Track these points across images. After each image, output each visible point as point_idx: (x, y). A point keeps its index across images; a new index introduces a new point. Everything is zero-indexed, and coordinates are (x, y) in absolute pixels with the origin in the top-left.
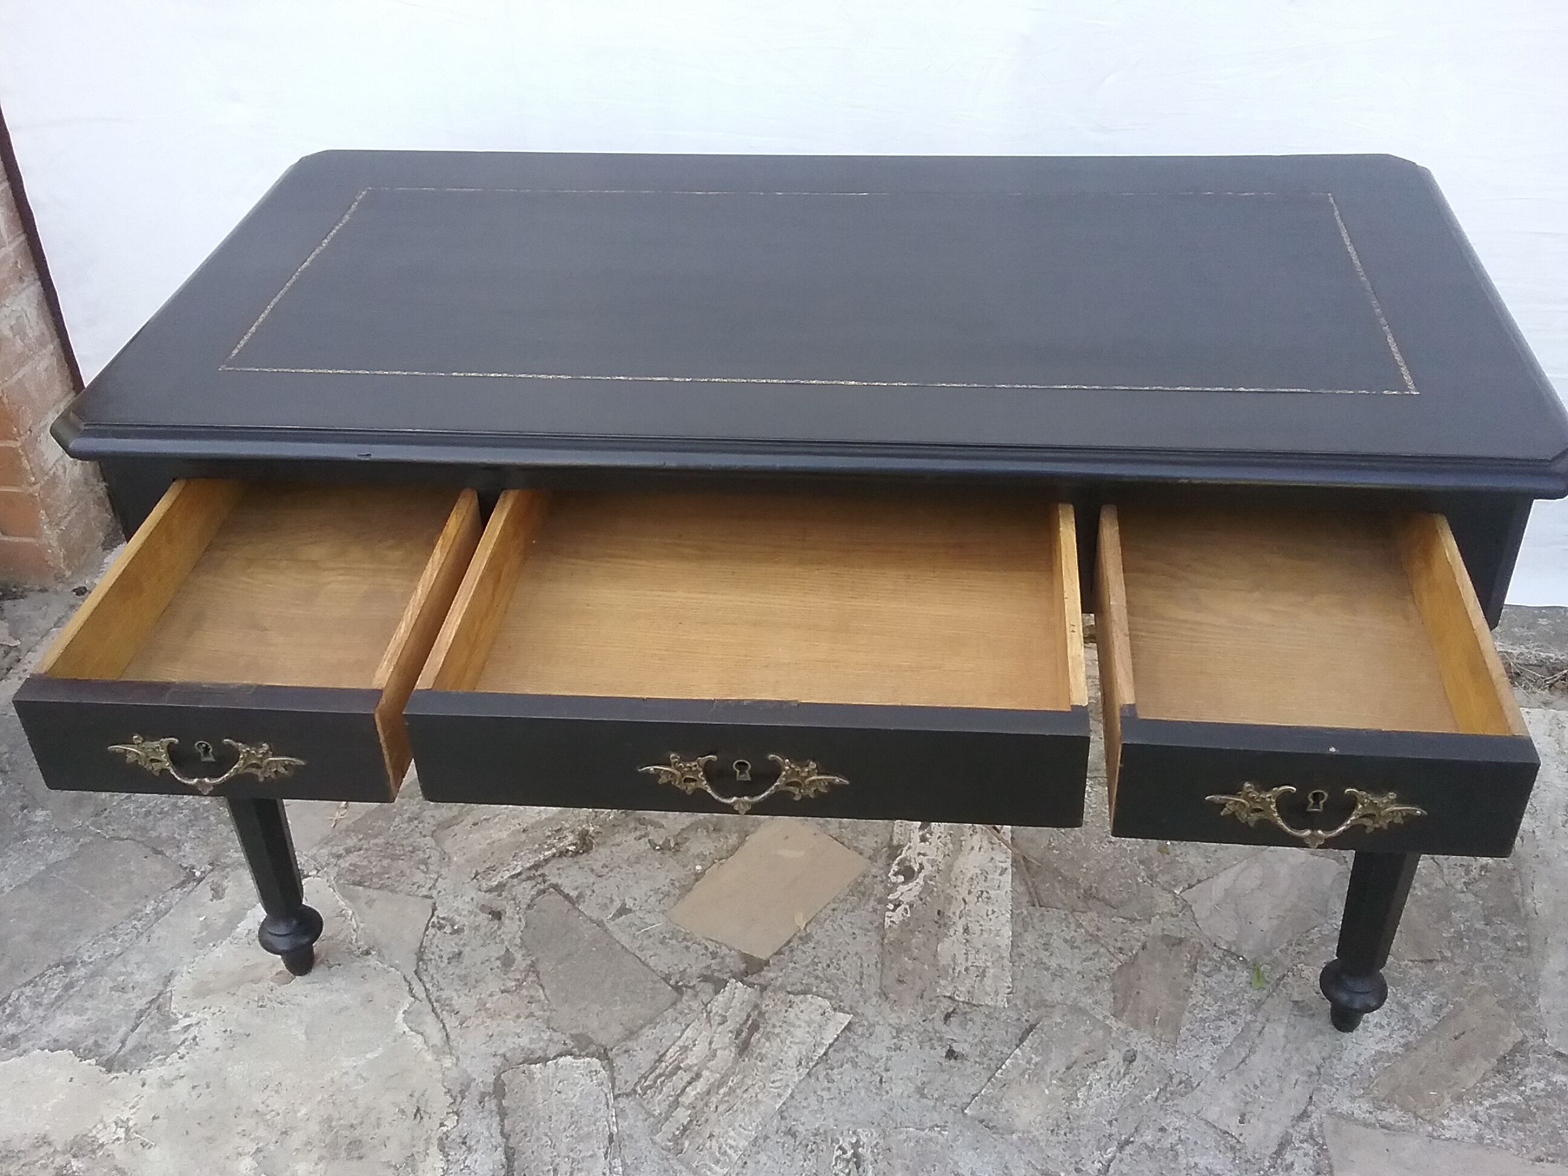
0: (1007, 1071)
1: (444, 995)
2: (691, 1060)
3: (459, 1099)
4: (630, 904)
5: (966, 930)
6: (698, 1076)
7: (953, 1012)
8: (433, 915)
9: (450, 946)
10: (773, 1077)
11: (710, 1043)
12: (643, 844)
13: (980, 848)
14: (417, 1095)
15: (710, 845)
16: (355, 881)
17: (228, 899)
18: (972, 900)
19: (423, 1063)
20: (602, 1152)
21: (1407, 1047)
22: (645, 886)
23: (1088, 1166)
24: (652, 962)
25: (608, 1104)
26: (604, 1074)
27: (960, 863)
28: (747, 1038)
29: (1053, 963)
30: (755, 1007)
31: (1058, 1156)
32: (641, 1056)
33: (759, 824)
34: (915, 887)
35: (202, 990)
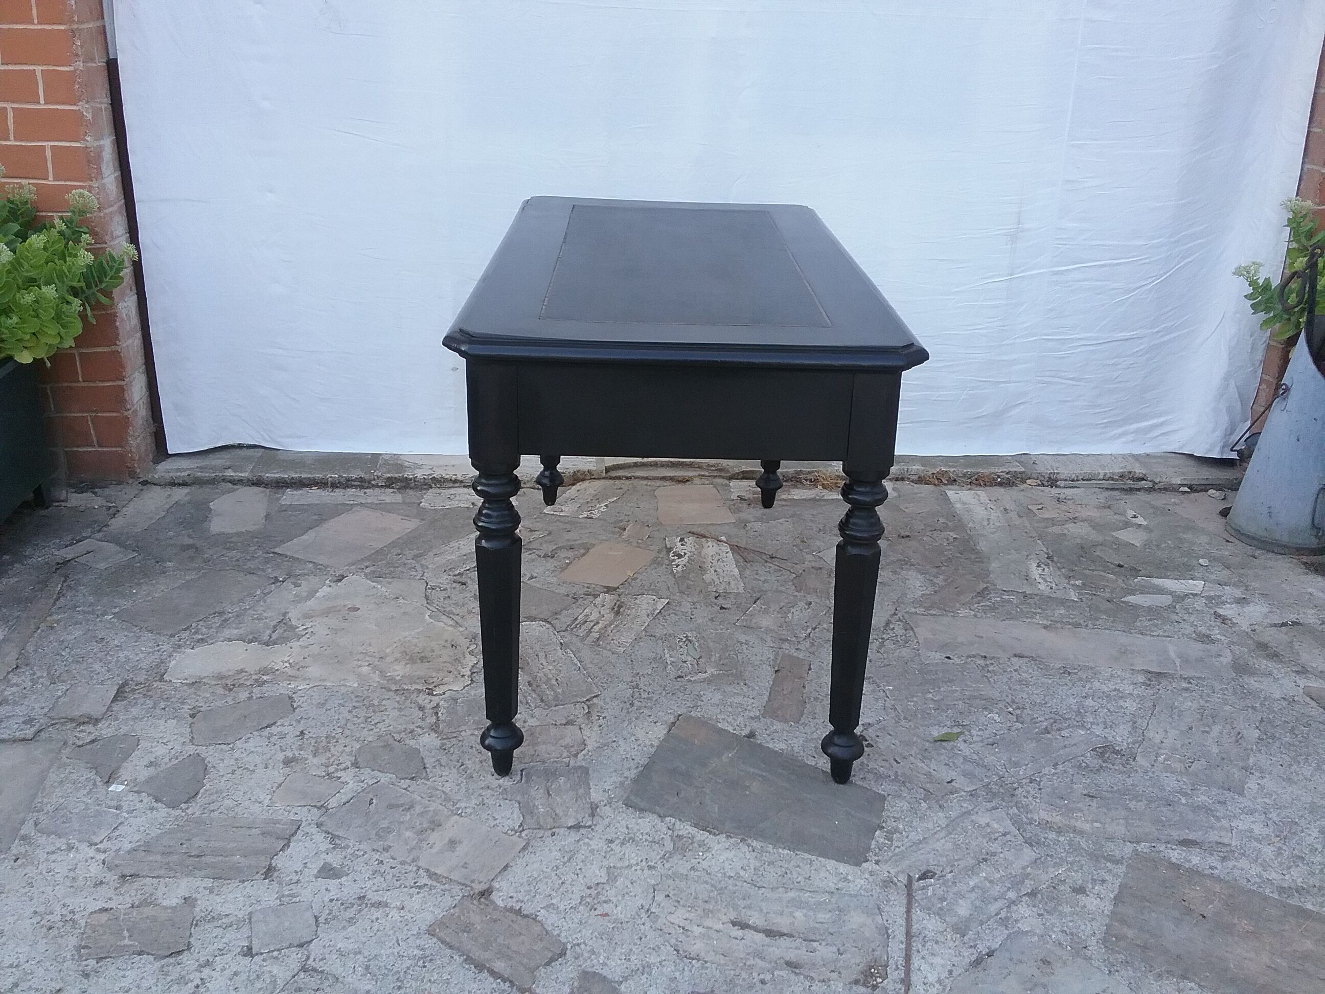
0: (751, 611)
1: (448, 609)
2: (591, 618)
3: (473, 640)
4: (535, 575)
5: (715, 571)
6: (598, 623)
7: (719, 596)
8: (427, 585)
9: (444, 594)
10: (636, 620)
11: (600, 613)
12: (533, 556)
13: (713, 546)
14: (449, 640)
15: (570, 554)
16: (376, 576)
17: (305, 587)
18: (715, 562)
19: (448, 630)
20: (559, 648)
21: (935, 592)
22: (542, 569)
23: (801, 635)
24: (557, 591)
25: (554, 634)
26: (547, 625)
27: (704, 551)
28: (617, 610)
29: (762, 579)
30: (618, 601)
31: (784, 633)
32: (565, 619)
33: (594, 545)
34: (685, 560)
35: (307, 616)
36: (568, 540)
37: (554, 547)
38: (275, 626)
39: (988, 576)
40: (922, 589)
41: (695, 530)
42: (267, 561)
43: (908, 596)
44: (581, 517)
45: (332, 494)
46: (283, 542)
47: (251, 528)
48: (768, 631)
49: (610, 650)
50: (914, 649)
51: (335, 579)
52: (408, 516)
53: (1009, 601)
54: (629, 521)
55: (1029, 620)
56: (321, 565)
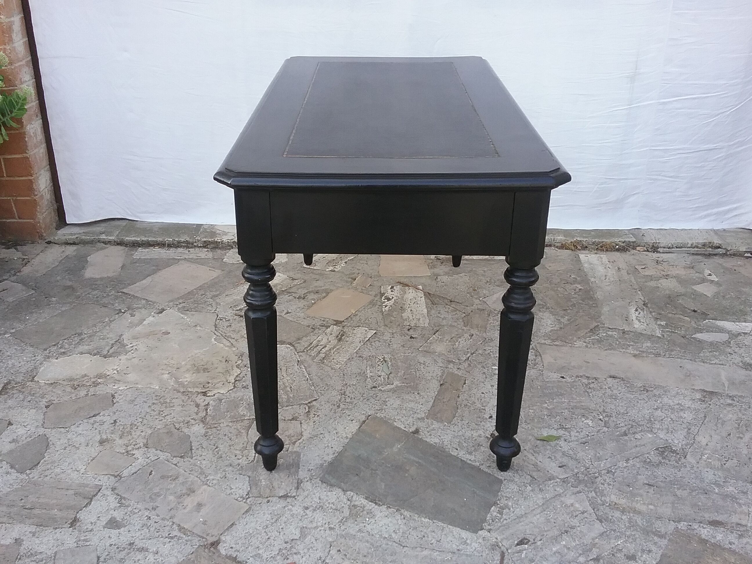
0: (431, 340)
1: (228, 335)
2: (322, 343)
3: (241, 357)
4: (290, 311)
5: (411, 310)
6: (325, 347)
7: (411, 328)
8: (217, 317)
9: (227, 324)
10: (352, 345)
11: (328, 339)
12: (291, 297)
13: (412, 293)
14: (225, 357)
15: (316, 296)
16: (185, 310)
17: (138, 316)
18: (412, 304)
19: (225, 350)
20: (296, 364)
21: (561, 328)
22: (295, 307)
23: (462, 358)
24: (302, 323)
25: (295, 354)
26: (292, 348)
27: (406, 296)
28: (340, 338)
29: (442, 316)
30: (342, 331)
31: (451, 357)
32: (304, 343)
33: (333, 290)
34: (392, 302)
35: (135, 338)
36: (316, 287)
37: (306, 291)
38: (113, 344)
39: (599, 317)
40: (552, 326)
41: (402, 280)
42: (116, 297)
43: (541, 331)
44: (327, 270)
45: (167, 251)
46: (129, 285)
47: (111, 274)
48: (440, 355)
49: (330, 367)
50: (540, 370)
51: (158, 311)
52: (214, 268)
53: (611, 336)
54: (359, 273)
55: (624, 350)
56: (151, 301)
